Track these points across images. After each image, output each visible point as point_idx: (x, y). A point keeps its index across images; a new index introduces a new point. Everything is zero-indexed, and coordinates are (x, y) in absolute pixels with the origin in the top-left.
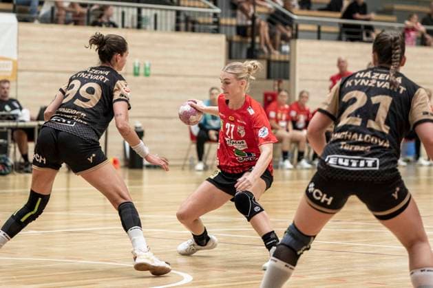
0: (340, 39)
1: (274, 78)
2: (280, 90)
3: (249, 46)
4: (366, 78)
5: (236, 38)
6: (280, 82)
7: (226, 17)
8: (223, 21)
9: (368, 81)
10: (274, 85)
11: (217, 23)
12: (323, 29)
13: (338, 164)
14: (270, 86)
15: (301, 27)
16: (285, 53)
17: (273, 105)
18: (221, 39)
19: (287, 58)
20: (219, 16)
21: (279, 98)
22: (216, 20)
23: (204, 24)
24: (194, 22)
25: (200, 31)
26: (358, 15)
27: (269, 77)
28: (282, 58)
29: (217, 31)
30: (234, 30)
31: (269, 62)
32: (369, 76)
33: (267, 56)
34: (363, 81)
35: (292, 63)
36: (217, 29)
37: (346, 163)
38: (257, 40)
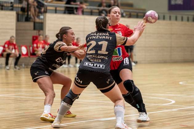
0: (65, 13)
1: (37, 30)
2: (39, 35)
3: (26, 16)
4: (94, 36)
5: (20, 13)
6: (39, 31)
7: (16, 4)
8: (15, 5)
9: (95, 37)
10: (37, 33)
11: (12, 6)
12: (58, 9)
13: (89, 65)
14: (35, 33)
15: (48, 8)
16: (41, 19)
17: (36, 41)
18: (14, 13)
19: (42, 21)
20: (13, 3)
21: (39, 38)
22: (12, 5)
23: (7, 7)
24: (2, 6)
25: (5, 10)
26: (72, 3)
27: (34, 29)
28: (40, 21)
29: (12, 10)
30: (20, 9)
31: (35, 23)
32: (95, 35)
33: (34, 20)
34: (93, 37)
35: (44, 23)
36: (12, 8)
37: (92, 65)
38: (29, 13)
